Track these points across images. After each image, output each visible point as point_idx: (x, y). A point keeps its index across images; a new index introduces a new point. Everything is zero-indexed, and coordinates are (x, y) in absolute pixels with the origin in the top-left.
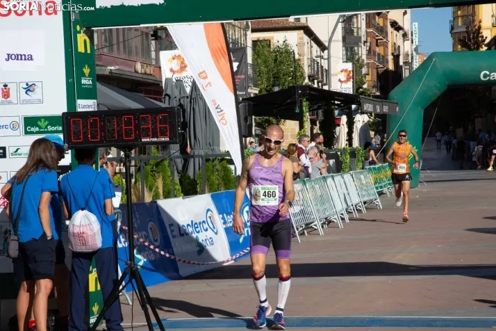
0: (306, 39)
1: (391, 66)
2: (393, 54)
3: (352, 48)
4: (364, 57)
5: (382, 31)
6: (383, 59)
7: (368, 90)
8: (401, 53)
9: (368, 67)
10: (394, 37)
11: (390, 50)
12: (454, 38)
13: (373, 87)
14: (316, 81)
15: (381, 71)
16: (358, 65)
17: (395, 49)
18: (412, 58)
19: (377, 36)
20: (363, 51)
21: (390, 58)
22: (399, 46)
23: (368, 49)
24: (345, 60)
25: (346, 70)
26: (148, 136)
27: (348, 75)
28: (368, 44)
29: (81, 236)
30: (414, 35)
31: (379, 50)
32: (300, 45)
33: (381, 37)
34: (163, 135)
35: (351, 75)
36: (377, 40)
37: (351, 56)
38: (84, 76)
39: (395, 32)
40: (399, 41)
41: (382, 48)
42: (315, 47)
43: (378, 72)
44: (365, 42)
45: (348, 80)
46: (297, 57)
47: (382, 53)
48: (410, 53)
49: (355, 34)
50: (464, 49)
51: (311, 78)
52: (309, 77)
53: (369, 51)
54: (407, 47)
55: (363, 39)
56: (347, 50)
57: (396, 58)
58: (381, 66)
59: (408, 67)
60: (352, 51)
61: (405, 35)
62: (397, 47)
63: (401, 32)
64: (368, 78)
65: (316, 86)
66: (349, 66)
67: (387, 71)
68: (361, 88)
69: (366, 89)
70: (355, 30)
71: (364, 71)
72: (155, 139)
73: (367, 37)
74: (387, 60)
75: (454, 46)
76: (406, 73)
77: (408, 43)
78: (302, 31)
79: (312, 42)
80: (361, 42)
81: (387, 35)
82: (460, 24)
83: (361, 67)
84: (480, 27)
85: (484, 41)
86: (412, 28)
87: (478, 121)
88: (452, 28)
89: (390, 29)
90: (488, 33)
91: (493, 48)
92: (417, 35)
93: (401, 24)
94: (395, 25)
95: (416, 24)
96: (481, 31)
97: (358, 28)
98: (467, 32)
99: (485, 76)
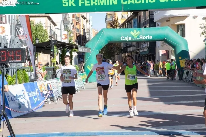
0: (48, 21)
1: (82, 33)
2: (82, 28)
3: (66, 25)
4: (71, 29)
5: (78, 19)
6: (78, 30)
7: (73, 43)
8: (86, 28)
9: (73, 34)
10: (83, 21)
11: (81, 27)
12: (107, 23)
13: (75, 41)
14: (52, 38)
15: (78, 35)
17: (83, 27)
18: (90, 30)
19: (76, 21)
20: (71, 27)
21: (82, 30)
22: (85, 26)
23: (73, 26)
24: (64, 30)
25: (65, 34)
27: (66, 36)
28: (73, 24)
30: (90, 21)
31: (77, 27)
32: (46, 23)
33: (78, 21)
35: (67, 36)
36: (76, 23)
37: (67, 29)
39: (83, 19)
40: (85, 23)
41: (78, 26)
42: (52, 24)
43: (77, 35)
45: (66, 38)
46: (44, 28)
47: (78, 28)
48: (89, 28)
49: (68, 20)
50: (111, 27)
51: (51, 37)
52: (50, 37)
53: (73, 27)
54: (87, 26)
55: (71, 22)
56: (65, 26)
57: (84, 30)
58: (78, 33)
59: (88, 34)
60: (66, 26)
61: (87, 21)
62: (84, 26)
64: (73, 38)
65: (52, 40)
66: (66, 33)
67: (80, 35)
68: (71, 42)
69: (72, 42)
70: (68, 18)
71: (72, 35)
73: (72, 21)
74: (80, 31)
75: (107, 26)
76: (87, 37)
77: (88, 24)
78: (47, 18)
80: (70, 23)
81: (80, 21)
82: (109, 17)
83: (70, 33)
84: (117, 19)
85: (119, 25)
86: (90, 18)
87: (116, 56)
88: (106, 19)
89: (81, 18)
90: (120, 22)
91: (122, 28)
92: (92, 21)
93: (85, 16)
94: (83, 17)
95: (91, 17)
96: (118, 21)
97: (69, 18)
98: (113, 21)
99: (123, 38)
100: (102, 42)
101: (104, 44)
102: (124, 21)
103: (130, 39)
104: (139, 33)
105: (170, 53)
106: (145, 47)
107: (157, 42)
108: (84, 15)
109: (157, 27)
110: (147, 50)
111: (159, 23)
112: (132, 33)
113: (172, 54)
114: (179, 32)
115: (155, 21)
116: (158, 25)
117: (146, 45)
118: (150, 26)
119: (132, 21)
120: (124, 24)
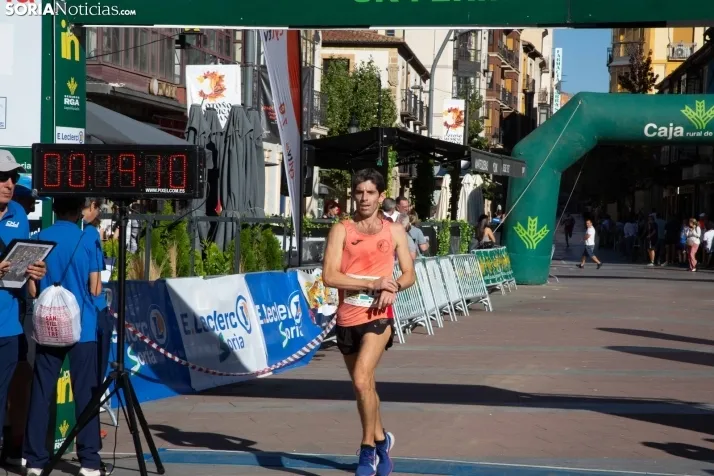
0: (401, 61)
1: (521, 109)
2: (524, 91)
3: (466, 78)
4: (483, 93)
5: (511, 57)
6: (510, 98)
7: (486, 141)
8: (537, 90)
9: (488, 108)
10: (527, 66)
11: (521, 86)
12: (612, 74)
13: (493, 137)
14: (411, 123)
15: (506, 114)
16: (473, 103)
17: (528, 85)
18: (552, 99)
19: (503, 64)
20: (481, 85)
21: (520, 96)
22: (534, 81)
23: (489, 81)
24: (455, 95)
25: (455, 110)
26: (154, 185)
27: (459, 117)
28: (490, 74)
29: (50, 322)
30: (556, 66)
31: (505, 84)
32: (392, 69)
33: (508, 66)
34: (177, 184)
35: (463, 117)
36: (503, 69)
37: (463, 90)
38: (69, 93)
39: (529, 59)
40: (535, 73)
41: (509, 81)
42: (413, 72)
43: (501, 116)
44: (485, 71)
45: (458, 123)
46: (385, 85)
47: (509, 88)
48: (549, 91)
49: (472, 59)
50: (626, 90)
51: (406, 118)
52: (402, 116)
53: (491, 85)
54: (544, 82)
55: (483, 66)
56: (459, 82)
57: (529, 97)
58: (506, 107)
59: (545, 111)
60: (466, 82)
61: (543, 65)
62: (531, 81)
63: (538, 60)
64: (487, 123)
65: (411, 130)
66: (461, 104)
67: (514, 115)
68: (476, 136)
69: (482, 138)
70: (472, 53)
71: (482, 112)
72: (164, 190)
73: (488, 64)
74: (516, 99)
75: (612, 84)
76: (541, 119)
77: (546, 77)
78: (396, 50)
79: (409, 66)
80: (479, 71)
81: (517, 63)
82: (622, 54)
83: (478, 106)
84: (649, 61)
85: (654, 80)
86: (553, 55)
87: (639, 194)
88: (611, 59)
89: (522, 55)
90: (661, 71)
91: (667, 91)
92: (560, 67)
93: (538, 48)
94: (529, 49)
95: (560, 50)
96: (651, 66)
97: (476, 51)
98: (631, 67)
99: (651, 130)
100: (570, 143)
101: (581, 149)
102: (675, 66)
103: (679, 132)
108: (534, 44)
112: (687, 111)
119: (706, 69)
120: (673, 79)
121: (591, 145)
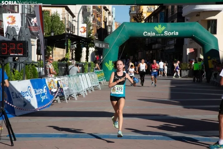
0: (66, 11)
1: (103, 26)
2: (104, 21)
3: (86, 17)
4: (91, 22)
5: (100, 10)
6: (100, 23)
7: (93, 37)
8: (108, 21)
9: (93, 26)
10: (104, 13)
11: (103, 19)
12: (131, 16)
13: (95, 35)
14: (70, 31)
15: (98, 28)
17: (105, 19)
18: (112, 24)
20: (91, 19)
21: (103, 23)
22: (107, 18)
24: (83, 22)
25: (84, 27)
27: (85, 29)
28: (93, 16)
31: (98, 19)
32: (63, 14)
33: (99, 13)
35: (86, 29)
36: (97, 14)
37: (86, 21)
39: (105, 11)
40: (107, 16)
42: (70, 15)
43: (97, 29)
44: (92, 15)
45: (84, 31)
46: (61, 19)
48: (111, 21)
49: (88, 11)
50: (135, 21)
52: (67, 29)
53: (94, 19)
54: (110, 19)
55: (91, 13)
56: (84, 18)
57: (105, 23)
58: (99, 26)
59: (110, 27)
60: (86, 18)
61: (109, 13)
62: (106, 18)
63: (108, 11)
64: (93, 31)
65: (70, 33)
66: (85, 25)
67: (101, 28)
68: (90, 35)
69: (91, 36)
71: (91, 28)
72: (16, 55)
75: (131, 19)
76: (109, 30)
77: (110, 17)
78: (64, 8)
79: (69, 13)
80: (90, 15)
81: (102, 12)
82: (133, 10)
83: (90, 26)
84: (142, 12)
85: (144, 18)
86: (112, 10)
87: (140, 53)
88: (130, 12)
90: (146, 15)
91: (147, 22)
92: (114, 14)
93: (108, 8)
94: (105, 8)
96: (143, 14)
97: (89, 8)
98: (137, 14)
99: (145, 34)
100: (122, 37)
101: (125, 39)
102: (150, 14)
103: (154, 34)
104: (164, 28)
105: (199, 52)
106: (172, 44)
107: (185, 39)
109: (186, 23)
110: (173, 47)
111: (188, 18)
112: (156, 28)
113: (201, 53)
114: (210, 29)
115: (183, 15)
116: (187, 20)
117: (172, 42)
118: (178, 21)
119: (159, 15)
120: (149, 18)
121: (128, 38)
